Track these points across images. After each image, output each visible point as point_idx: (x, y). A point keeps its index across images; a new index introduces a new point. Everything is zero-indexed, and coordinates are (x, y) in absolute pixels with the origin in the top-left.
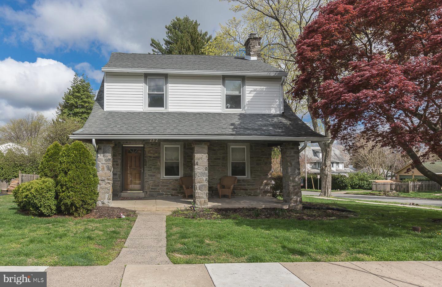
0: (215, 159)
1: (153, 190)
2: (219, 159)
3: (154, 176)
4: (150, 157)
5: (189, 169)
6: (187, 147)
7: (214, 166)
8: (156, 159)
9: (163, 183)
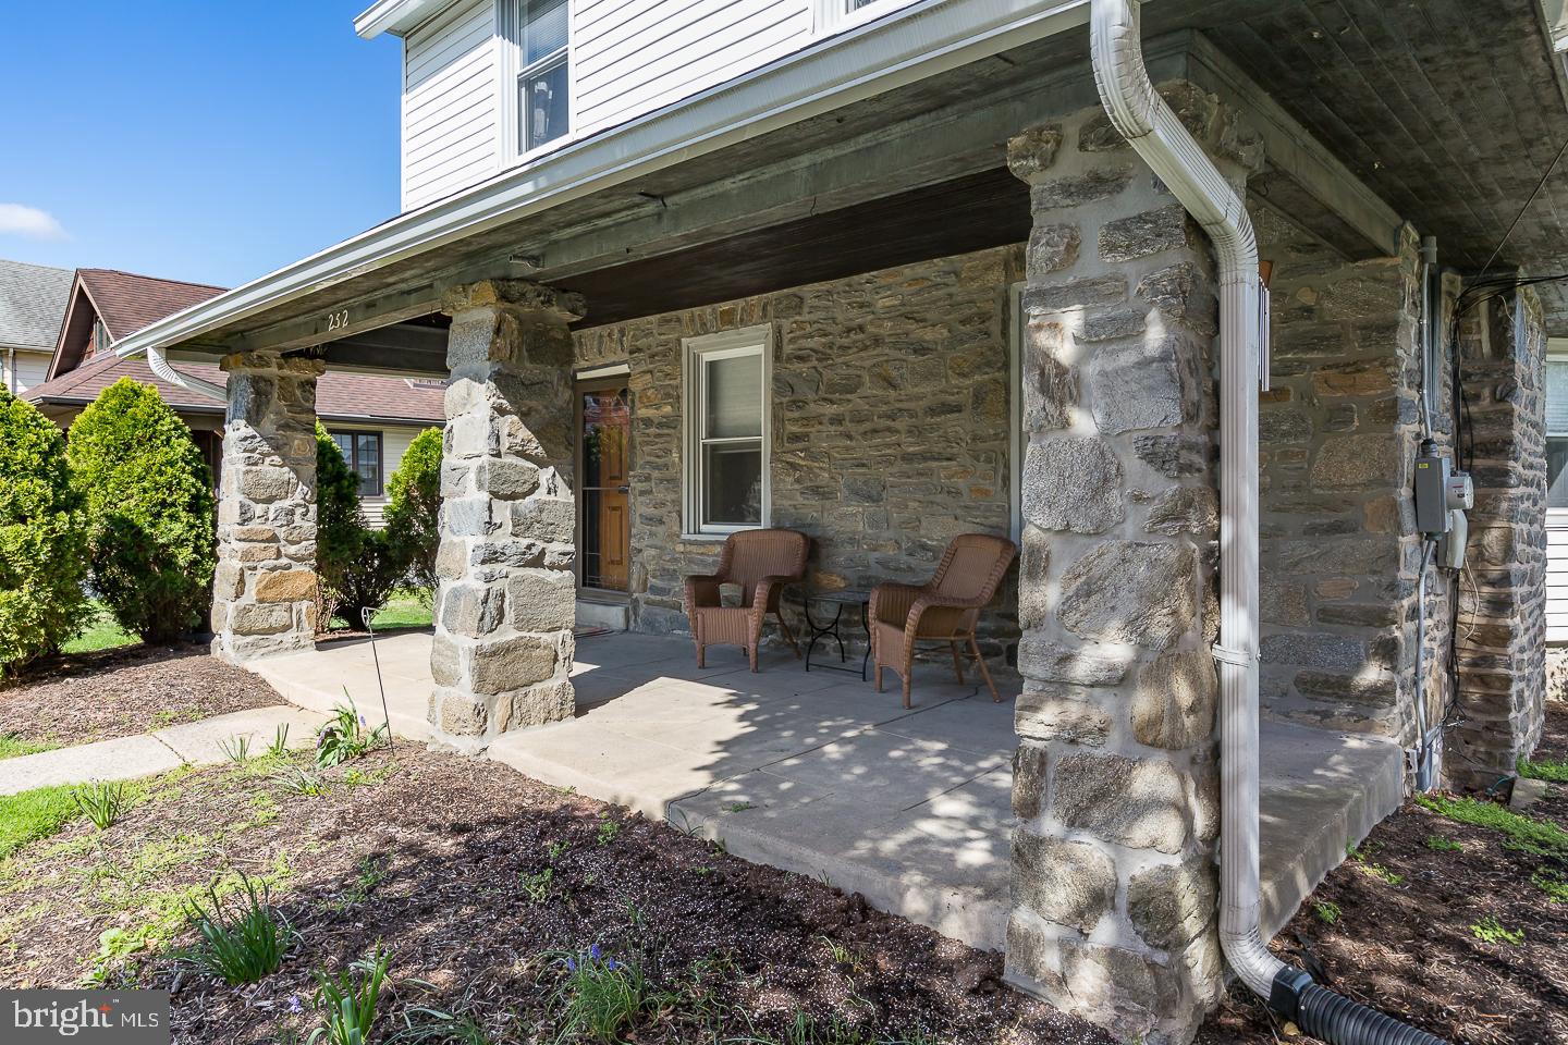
0: (932, 411)
1: (658, 598)
2: (958, 409)
3: (661, 522)
4: (648, 422)
5: (798, 481)
6: (788, 349)
7: (924, 457)
8: (666, 431)
9: (691, 561)
